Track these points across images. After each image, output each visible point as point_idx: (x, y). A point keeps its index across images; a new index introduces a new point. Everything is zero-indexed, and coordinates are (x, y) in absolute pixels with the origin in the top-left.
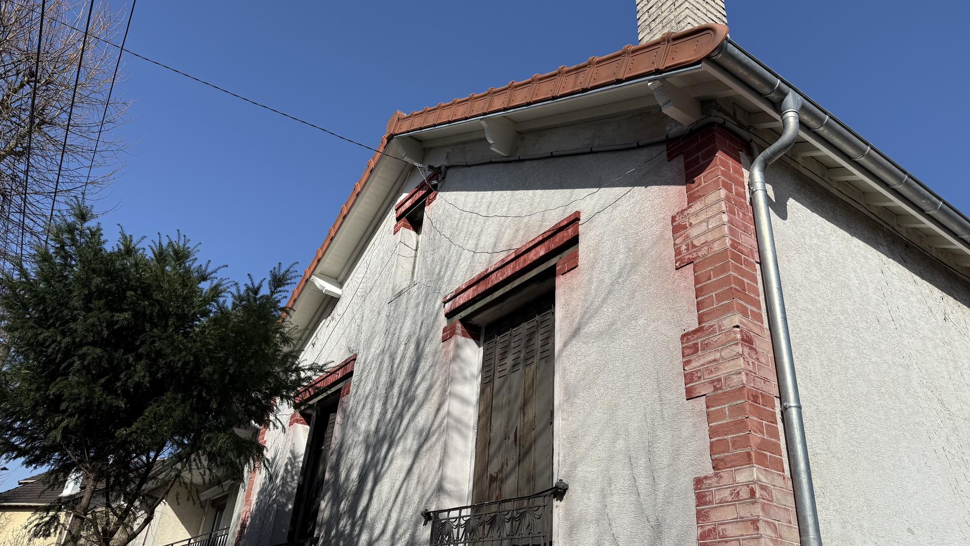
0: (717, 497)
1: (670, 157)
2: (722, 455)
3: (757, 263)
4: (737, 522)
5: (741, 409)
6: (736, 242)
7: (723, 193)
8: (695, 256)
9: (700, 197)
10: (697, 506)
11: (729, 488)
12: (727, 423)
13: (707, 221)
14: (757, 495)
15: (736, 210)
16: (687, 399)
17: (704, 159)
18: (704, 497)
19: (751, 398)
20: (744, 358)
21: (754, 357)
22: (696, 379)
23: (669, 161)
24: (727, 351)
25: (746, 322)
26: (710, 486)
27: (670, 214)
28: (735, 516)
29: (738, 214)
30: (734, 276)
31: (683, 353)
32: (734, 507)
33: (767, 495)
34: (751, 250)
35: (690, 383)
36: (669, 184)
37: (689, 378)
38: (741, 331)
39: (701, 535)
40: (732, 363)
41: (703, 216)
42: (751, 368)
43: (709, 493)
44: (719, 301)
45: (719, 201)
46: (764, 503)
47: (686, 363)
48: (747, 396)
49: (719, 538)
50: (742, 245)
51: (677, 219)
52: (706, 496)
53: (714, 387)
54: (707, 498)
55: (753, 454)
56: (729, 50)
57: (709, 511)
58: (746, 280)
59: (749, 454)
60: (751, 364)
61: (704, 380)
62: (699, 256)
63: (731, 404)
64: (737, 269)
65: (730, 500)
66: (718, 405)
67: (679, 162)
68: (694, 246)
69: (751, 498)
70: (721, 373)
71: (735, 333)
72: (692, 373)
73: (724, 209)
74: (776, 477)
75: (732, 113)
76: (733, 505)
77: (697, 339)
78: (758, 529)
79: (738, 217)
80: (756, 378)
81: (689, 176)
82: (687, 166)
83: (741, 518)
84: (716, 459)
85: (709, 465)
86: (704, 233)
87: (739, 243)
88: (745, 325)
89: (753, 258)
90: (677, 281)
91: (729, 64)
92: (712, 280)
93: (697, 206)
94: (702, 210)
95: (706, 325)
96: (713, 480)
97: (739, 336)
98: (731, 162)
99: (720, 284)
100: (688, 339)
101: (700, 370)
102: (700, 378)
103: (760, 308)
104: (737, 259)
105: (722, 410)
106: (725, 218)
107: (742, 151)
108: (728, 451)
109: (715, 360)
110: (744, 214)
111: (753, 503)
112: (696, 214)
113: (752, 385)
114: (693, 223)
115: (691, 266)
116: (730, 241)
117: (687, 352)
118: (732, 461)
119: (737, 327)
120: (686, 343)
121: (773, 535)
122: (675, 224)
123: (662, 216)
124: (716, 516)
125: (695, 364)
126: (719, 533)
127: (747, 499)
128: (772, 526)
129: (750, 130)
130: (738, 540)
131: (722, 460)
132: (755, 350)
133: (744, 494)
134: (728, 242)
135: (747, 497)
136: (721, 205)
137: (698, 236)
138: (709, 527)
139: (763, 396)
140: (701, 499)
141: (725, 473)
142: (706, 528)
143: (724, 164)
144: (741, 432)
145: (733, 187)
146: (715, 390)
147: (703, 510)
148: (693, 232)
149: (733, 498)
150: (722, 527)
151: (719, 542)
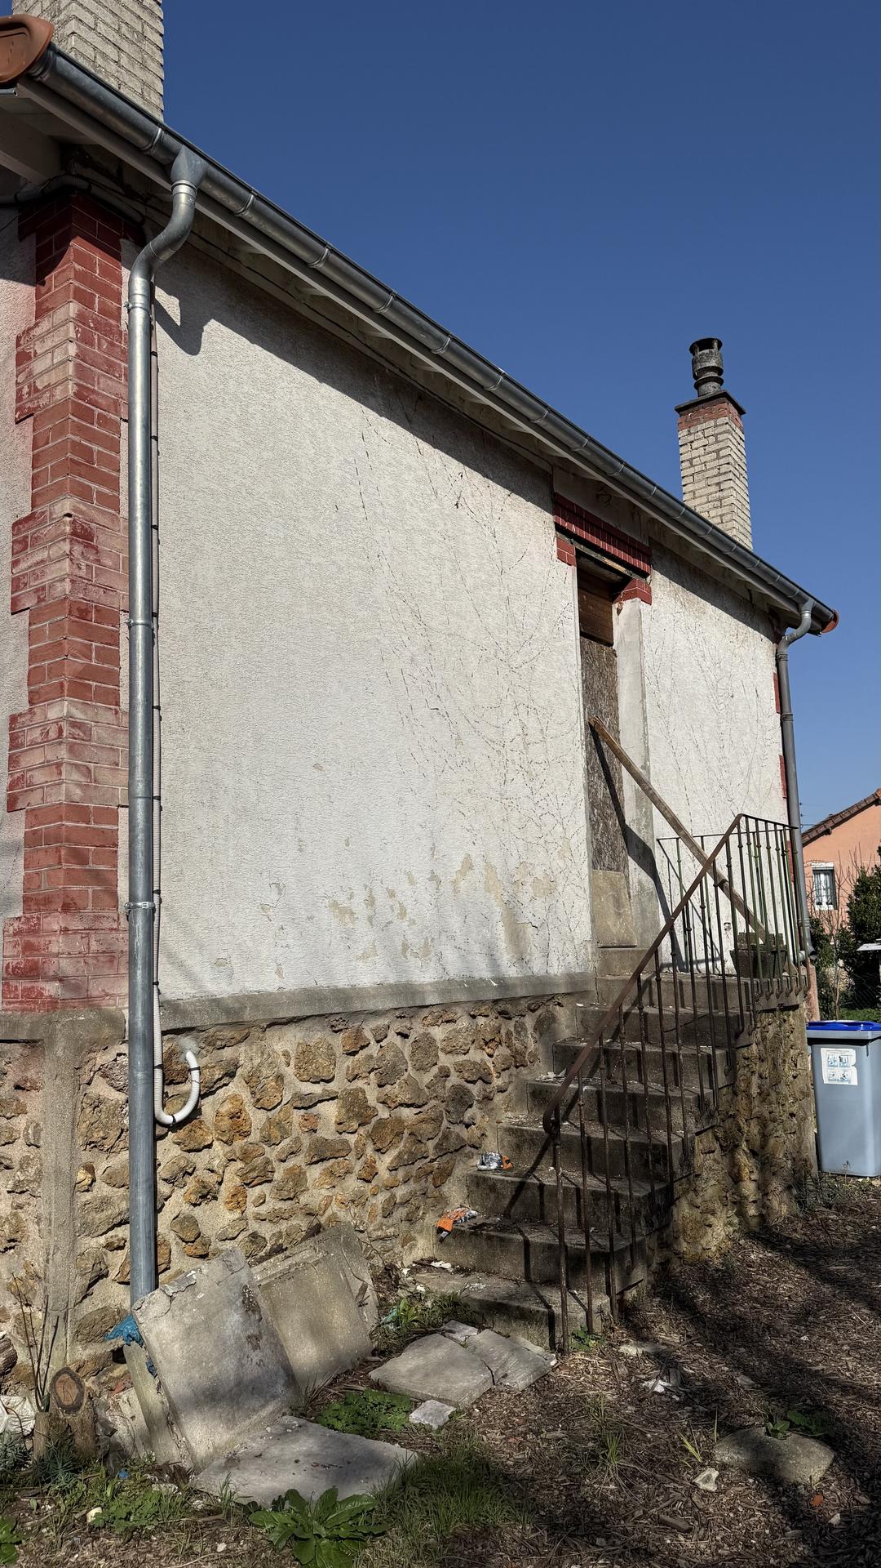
0: (29, 738)
1: (22, 235)
2: (38, 686)
3: (125, 421)
4: (44, 767)
5: (59, 624)
7: (73, 308)
8: (36, 405)
9: (48, 310)
10: (10, 750)
11: (41, 726)
12: (46, 646)
13: (52, 350)
14: (65, 734)
15: (96, 337)
16: (12, 614)
17: (57, 248)
18: (17, 738)
19: (77, 614)
21: (91, 558)
22: (22, 586)
23: (21, 240)
24: (55, 549)
25: (84, 508)
26: (23, 725)
27: (17, 332)
28: (42, 760)
29: (99, 344)
31: (13, 550)
32: (42, 749)
33: (81, 734)
35: (16, 591)
36: (18, 280)
37: (17, 584)
38: (74, 522)
39: (10, 785)
40: (58, 565)
41: (49, 344)
42: (82, 574)
43: (21, 734)
44: (54, 476)
45: (67, 321)
46: (75, 743)
47: (15, 563)
48: (67, 611)
49: (26, 787)
50: (98, 394)
51: (21, 343)
52: (19, 737)
53: (39, 597)
54: (20, 740)
55: (66, 685)
57: (19, 756)
58: (95, 448)
59: (62, 684)
60: (83, 567)
61: (29, 587)
62: (39, 406)
63: (52, 621)
65: (40, 741)
66: (40, 622)
67: (30, 246)
68: (36, 390)
69: (58, 738)
70: (46, 580)
72: (18, 579)
73: (72, 334)
74: (101, 712)
76: (41, 747)
77: (28, 530)
78: (60, 773)
79: (99, 348)
80: (90, 587)
81: (38, 273)
82: (40, 254)
83: (47, 761)
84: (32, 691)
85: (25, 698)
86: (48, 371)
87: (93, 391)
88: (81, 512)
89: (117, 412)
90: (16, 442)
92: (50, 445)
93: (45, 325)
94: (48, 332)
95: (38, 510)
96: (27, 718)
97: (68, 529)
98: (98, 257)
100: (19, 529)
101: (27, 574)
102: (26, 585)
103: (117, 488)
104: (86, 415)
105: (42, 629)
106: (72, 349)
107: (126, 237)
108: (44, 680)
109: (42, 561)
110: (111, 344)
111: (60, 743)
112: (42, 338)
113: (81, 596)
114: (38, 352)
115: (30, 420)
116: (76, 388)
117: (17, 547)
118: (47, 693)
119: (69, 515)
120: (17, 534)
121: (83, 779)
122: (19, 350)
123: (8, 333)
124: (25, 761)
125: (23, 565)
126: (26, 781)
127: (54, 739)
128: (84, 769)
130: (42, 788)
131: (37, 692)
132: (96, 549)
133: (53, 733)
135: (55, 736)
136: (68, 329)
137: (41, 374)
138: (18, 775)
139: (98, 610)
140: (14, 742)
141: (38, 709)
142: (16, 776)
143: (80, 258)
144: (58, 656)
145: (97, 300)
146: (38, 602)
147: (15, 754)
148: (38, 366)
149: (42, 739)
150: (30, 773)
151: (26, 791)
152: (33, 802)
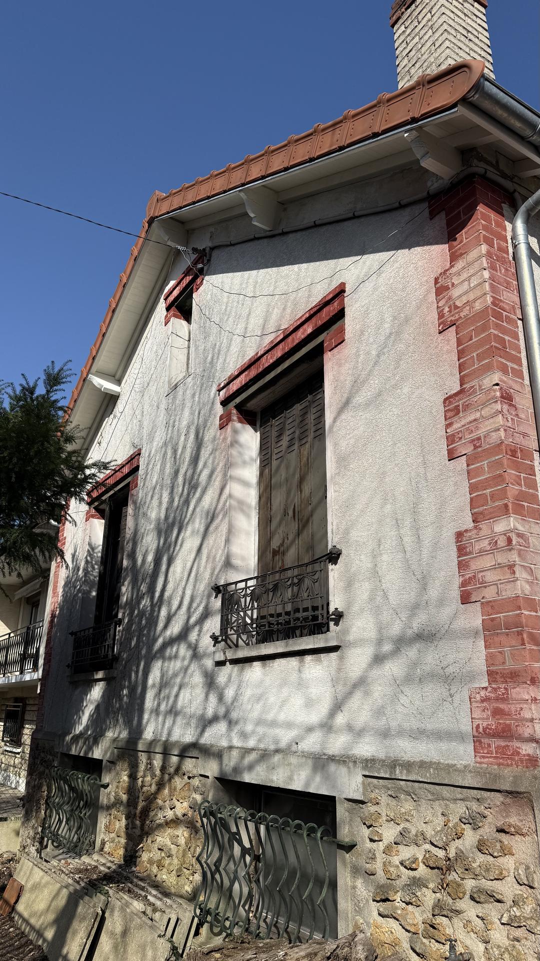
0: (477, 548)
1: (432, 215)
2: (481, 509)
3: (520, 319)
4: (495, 568)
5: (499, 463)
6: (498, 299)
7: (484, 248)
8: (457, 316)
9: (462, 254)
10: (459, 557)
11: (488, 538)
12: (486, 479)
13: (468, 279)
14: (514, 542)
15: (498, 266)
16: (449, 460)
17: (465, 214)
18: (465, 548)
19: (509, 453)
20: (503, 415)
21: (514, 414)
22: (458, 440)
23: (431, 219)
24: (487, 409)
25: (506, 379)
26: (470, 538)
27: (433, 276)
28: (493, 563)
29: (500, 270)
30: (495, 334)
31: (445, 417)
32: (492, 555)
33: (524, 542)
34: (513, 307)
35: (452, 444)
36: (431, 244)
37: (451, 439)
38: (501, 389)
39: (462, 583)
40: (491, 420)
41: (465, 275)
42: (510, 424)
43: (469, 544)
44: (479, 361)
45: (480, 257)
46: (521, 550)
47: (448, 426)
48: (505, 451)
49: (479, 584)
50: (504, 302)
51: (440, 280)
52: (467, 547)
53: (474, 445)
54: (468, 550)
55: (510, 505)
56: (486, 89)
57: (469, 561)
58: (507, 338)
59: (506, 506)
60: (510, 420)
61: (465, 440)
62: (461, 317)
63: (490, 460)
64: (497, 326)
65: (488, 549)
66: (478, 463)
67: (441, 220)
68: (456, 307)
69: (508, 546)
70: (481, 432)
71: (495, 391)
72: (453, 435)
73: (485, 265)
74: (533, 525)
75: (494, 162)
76: (491, 553)
77: (459, 401)
78: (514, 573)
79: (501, 273)
80: (515, 434)
81: (450, 235)
82: (449, 224)
83: (499, 564)
84: (475, 513)
85: (469, 519)
86: (466, 293)
87: (501, 301)
88: (504, 382)
89: (515, 314)
90: (440, 345)
91: (487, 105)
92: (474, 340)
93: (460, 264)
94: (464, 268)
95: (467, 386)
96: (473, 532)
97: (498, 394)
98: (493, 215)
99: (481, 343)
100: (450, 402)
101: (461, 431)
102: (461, 438)
103: (521, 365)
104: (498, 316)
105: (481, 467)
106: (486, 274)
107: (505, 203)
108: (486, 504)
109: (475, 420)
110: (506, 270)
111: (510, 550)
112: (459, 274)
113: (511, 440)
114: (456, 283)
115: (454, 328)
116: (492, 299)
117: (449, 414)
118: (491, 513)
119: (497, 384)
120: (448, 406)
121: (529, 577)
122: (438, 286)
123: (425, 278)
124: (476, 565)
125: (456, 426)
126: (479, 580)
127: (504, 547)
128: (528, 569)
129: (514, 180)
130: (496, 584)
131: (481, 513)
132: (514, 406)
133: (502, 542)
134: (489, 299)
135: (505, 545)
136: (482, 261)
137: (460, 296)
138: (470, 575)
139: (521, 451)
140: (461, 550)
141: (484, 526)
142: (467, 577)
143: (485, 217)
144: (499, 485)
145: (495, 242)
146: (475, 449)
147: (464, 560)
148: (455, 293)
149: (491, 547)
150: (482, 574)
151: (479, 588)
152: (487, 596)
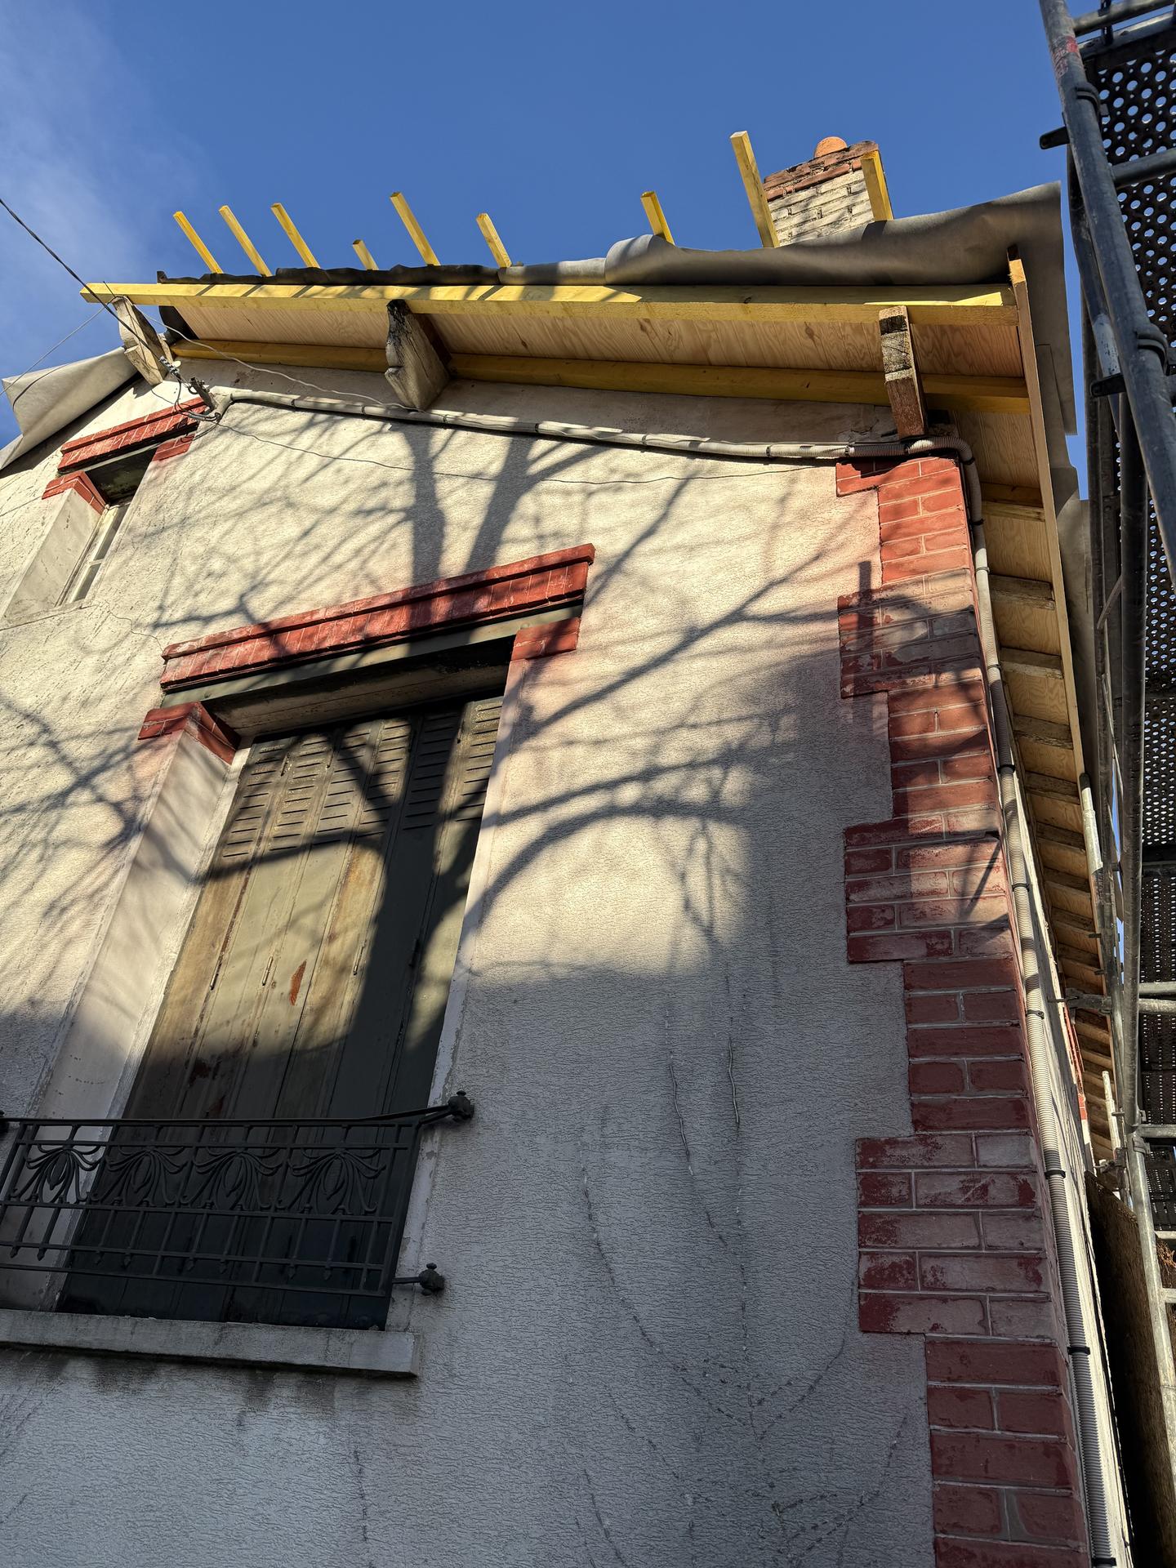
0: (923, 1191)
1: (844, 491)
2: (941, 1098)
4: (978, 1256)
5: (1000, 1004)
7: (970, 577)
8: (894, 680)
9: (914, 573)
10: (863, 1204)
11: (960, 1173)
12: (961, 1030)
13: (929, 620)
14: (1039, 1201)
16: (851, 963)
18: (884, 1185)
20: (1007, 899)
22: (881, 923)
23: (840, 497)
26: (904, 1162)
27: (836, 593)
28: (974, 1242)
31: (847, 865)
32: (969, 1219)
35: (861, 929)
37: (859, 918)
38: (1000, 845)
39: (868, 1275)
40: (980, 904)
43: (899, 1179)
44: (952, 777)
47: (854, 887)
49: (923, 1288)
51: (853, 604)
52: (891, 1184)
53: (929, 947)
54: (895, 1191)
55: (1029, 1108)
57: (897, 1221)
59: (1016, 1106)
61: (901, 927)
62: (904, 683)
63: (972, 990)
65: (960, 1202)
66: (939, 988)
67: (865, 504)
68: (895, 665)
69: (1021, 1205)
70: (952, 923)
71: (990, 845)
72: (868, 911)
76: (967, 1214)
77: (889, 842)
78: (1037, 1279)
82: (884, 515)
83: (990, 1247)
84: (925, 1105)
85: (902, 1114)
86: (921, 642)
90: (844, 722)
92: (937, 735)
93: (908, 589)
95: (913, 818)
96: (914, 1151)
100: (863, 839)
101: (892, 907)
102: (889, 923)
105: (947, 999)
106: (973, 623)
108: (960, 1089)
109: (933, 893)
111: (1028, 1217)
112: (903, 604)
114: (895, 619)
115: (883, 698)
117: (858, 864)
118: (970, 1114)
119: (996, 834)
120: (857, 845)
122: (845, 611)
124: (916, 1236)
125: (878, 893)
126: (923, 1277)
127: (1008, 1206)
130: (981, 1301)
131: (943, 1108)
133: (1002, 1192)
134: (979, 669)
135: (1011, 1201)
137: (905, 645)
138: (896, 1259)
140: (871, 1189)
141: (950, 1144)
142: (887, 1261)
144: (1000, 1053)
146: (929, 955)
147: (880, 1215)
148: (893, 635)
149: (968, 1199)
150: (933, 1262)
151: (922, 1298)
152: (946, 1323)
